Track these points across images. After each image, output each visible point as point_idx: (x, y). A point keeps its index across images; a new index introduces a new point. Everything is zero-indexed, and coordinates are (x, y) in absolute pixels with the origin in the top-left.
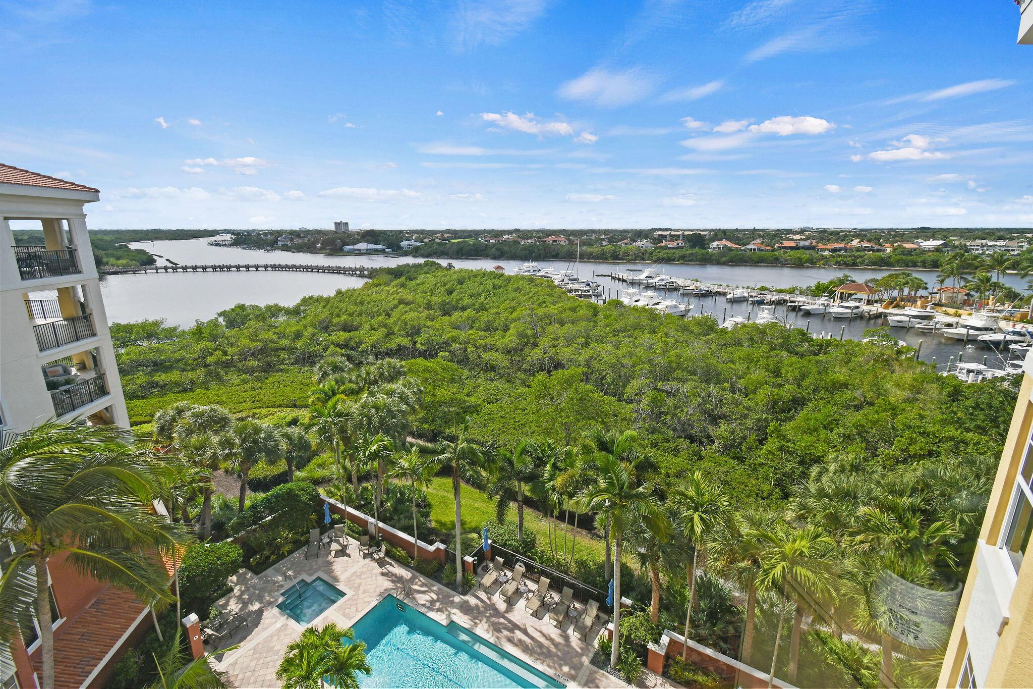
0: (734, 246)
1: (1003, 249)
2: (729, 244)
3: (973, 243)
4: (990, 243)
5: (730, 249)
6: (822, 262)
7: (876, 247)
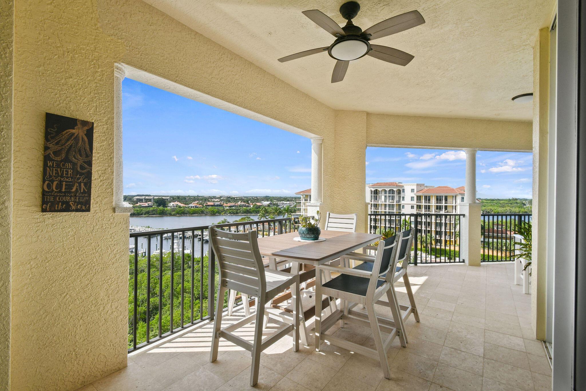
0: (182, 205)
1: (289, 205)
2: (179, 204)
3: (280, 203)
4: (285, 203)
5: (180, 207)
6: (223, 213)
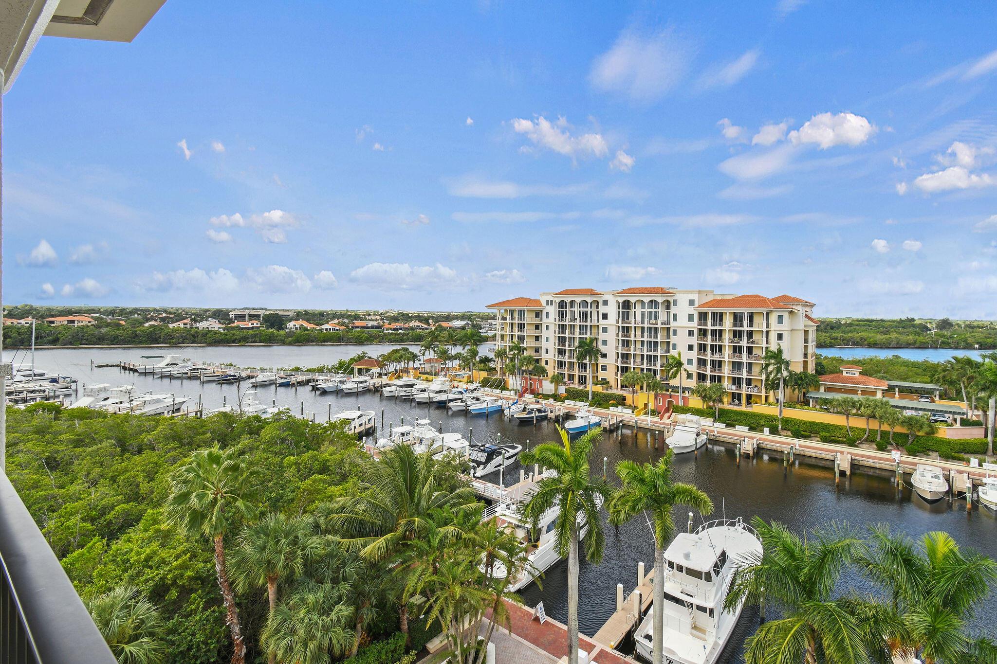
0: (310, 326)
2: (306, 324)
5: (306, 329)
6: (378, 340)
7: (425, 326)
